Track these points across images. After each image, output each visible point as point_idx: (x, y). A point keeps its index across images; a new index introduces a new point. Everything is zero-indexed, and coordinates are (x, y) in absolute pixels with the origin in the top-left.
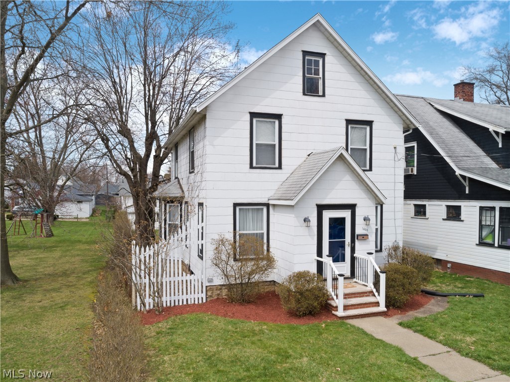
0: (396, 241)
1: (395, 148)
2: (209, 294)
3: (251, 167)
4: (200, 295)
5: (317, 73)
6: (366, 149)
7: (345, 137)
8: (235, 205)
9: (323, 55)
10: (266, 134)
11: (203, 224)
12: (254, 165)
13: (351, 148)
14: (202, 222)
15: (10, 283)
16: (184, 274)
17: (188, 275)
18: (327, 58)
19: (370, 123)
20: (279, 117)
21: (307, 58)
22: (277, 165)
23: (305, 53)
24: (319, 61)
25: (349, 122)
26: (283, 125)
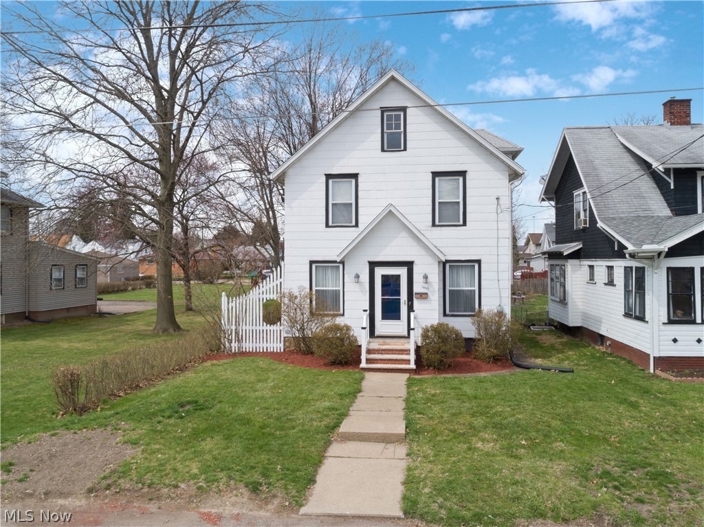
0: (500, 305)
1: (498, 199)
2: (287, 344)
3: (327, 226)
4: (278, 345)
5: (398, 127)
6: (459, 202)
7: (431, 191)
8: (311, 263)
9: (404, 109)
10: (343, 194)
11: (282, 280)
12: (330, 224)
13: (439, 203)
14: (281, 278)
15: (171, 331)
16: (265, 324)
17: (268, 325)
18: (409, 111)
19: (463, 174)
20: (355, 176)
21: (385, 114)
22: (354, 224)
23: (383, 110)
24: (400, 115)
25: (435, 174)
26: (359, 184)
